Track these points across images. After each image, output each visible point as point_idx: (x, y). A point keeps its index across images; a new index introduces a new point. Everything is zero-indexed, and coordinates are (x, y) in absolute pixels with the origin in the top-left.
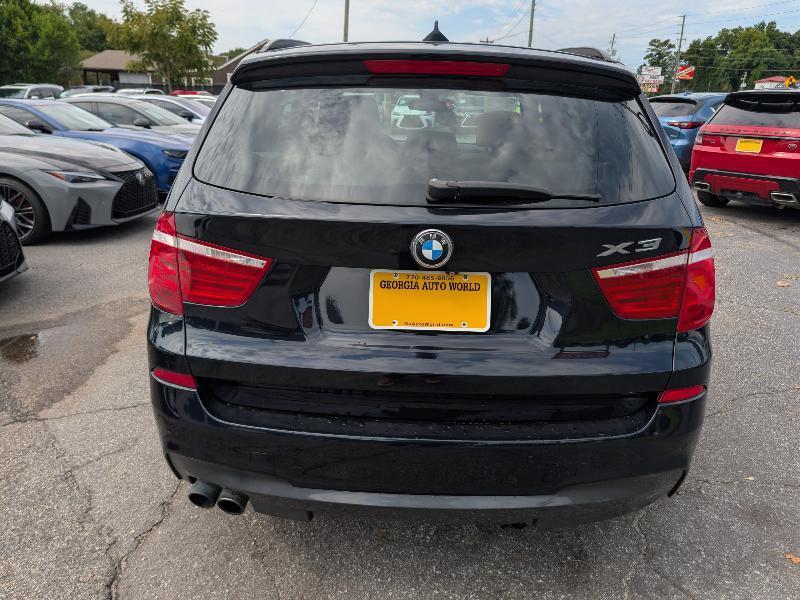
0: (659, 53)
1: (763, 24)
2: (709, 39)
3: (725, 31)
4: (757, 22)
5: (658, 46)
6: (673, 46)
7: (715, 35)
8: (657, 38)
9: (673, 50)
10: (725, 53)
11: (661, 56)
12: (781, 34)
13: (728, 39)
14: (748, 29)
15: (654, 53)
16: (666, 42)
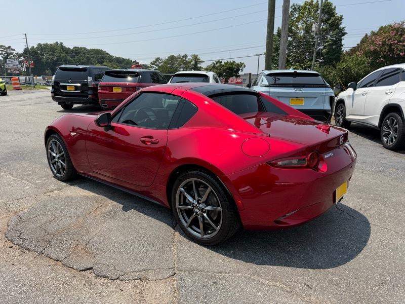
0: (7, 53)
1: (57, 43)
2: (33, 47)
3: (40, 45)
4: (55, 42)
5: (5, 49)
6: (14, 50)
7: (35, 46)
8: (3, 45)
9: (14, 52)
10: (43, 55)
11: (8, 54)
12: (66, 48)
13: (43, 48)
14: (51, 45)
15: (4, 53)
16: (9, 47)
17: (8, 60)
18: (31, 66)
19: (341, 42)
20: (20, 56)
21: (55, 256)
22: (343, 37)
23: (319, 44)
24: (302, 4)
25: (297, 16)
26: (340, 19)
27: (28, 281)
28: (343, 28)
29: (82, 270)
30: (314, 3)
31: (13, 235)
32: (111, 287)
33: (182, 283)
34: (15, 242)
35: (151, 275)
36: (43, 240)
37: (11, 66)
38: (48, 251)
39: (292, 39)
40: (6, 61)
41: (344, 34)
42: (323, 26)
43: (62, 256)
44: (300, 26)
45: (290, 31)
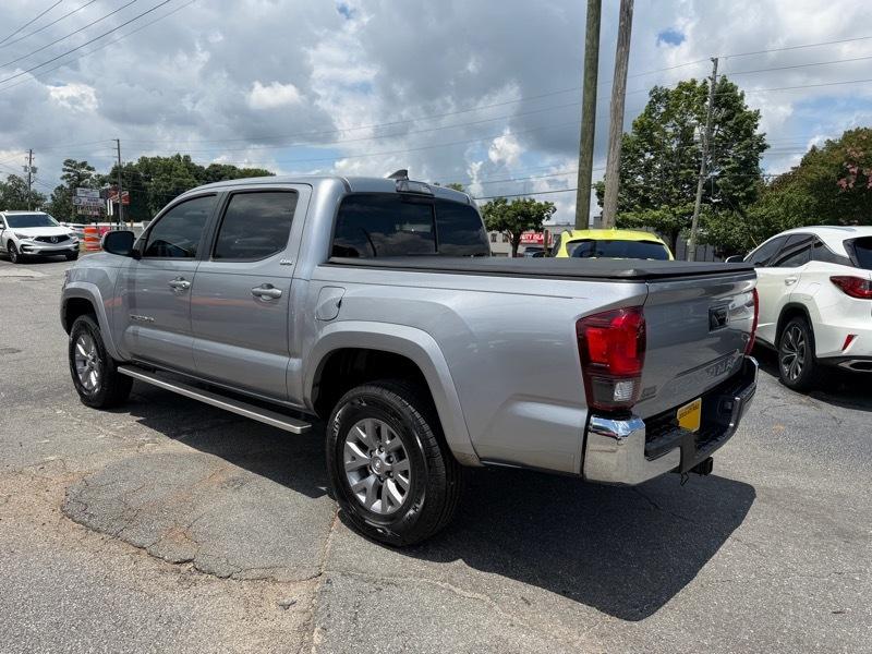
0: (78, 174)
1: (178, 157)
2: (130, 164)
3: (144, 160)
4: (174, 154)
5: (75, 167)
6: (93, 169)
7: (135, 163)
8: (73, 159)
9: (93, 174)
10: (149, 179)
11: (81, 177)
12: (196, 167)
13: (149, 166)
14: (167, 160)
15: (72, 174)
16: (84, 164)
17: (78, 189)
18: (124, 202)
19: (757, 164)
20: (103, 181)
21: (138, 541)
22: (761, 154)
23: (709, 168)
24: (673, 88)
25: (663, 110)
26: (755, 117)
27: (93, 572)
28: (761, 136)
29: (177, 563)
30: (698, 85)
31: (73, 508)
32: (217, 586)
33: (328, 587)
34: (78, 519)
35: (281, 575)
36: (121, 518)
37: (85, 200)
38: (127, 534)
39: (652, 157)
40: (75, 192)
41: (763, 148)
42: (719, 131)
43: (147, 542)
44: (670, 130)
45: (651, 140)
